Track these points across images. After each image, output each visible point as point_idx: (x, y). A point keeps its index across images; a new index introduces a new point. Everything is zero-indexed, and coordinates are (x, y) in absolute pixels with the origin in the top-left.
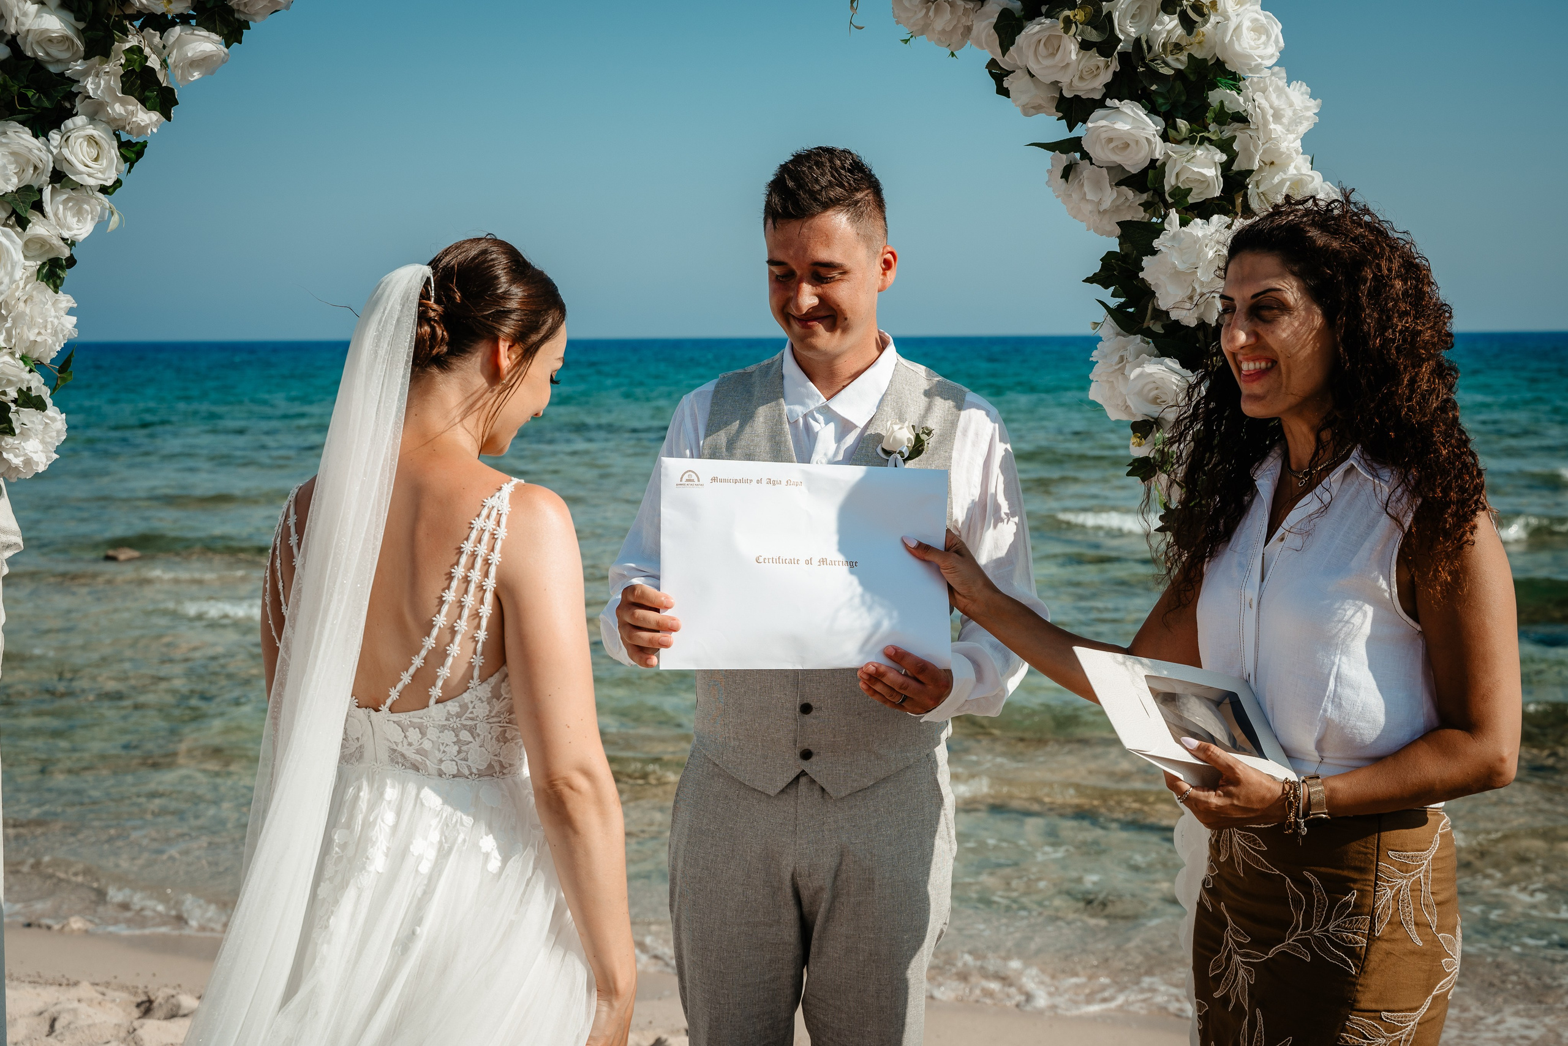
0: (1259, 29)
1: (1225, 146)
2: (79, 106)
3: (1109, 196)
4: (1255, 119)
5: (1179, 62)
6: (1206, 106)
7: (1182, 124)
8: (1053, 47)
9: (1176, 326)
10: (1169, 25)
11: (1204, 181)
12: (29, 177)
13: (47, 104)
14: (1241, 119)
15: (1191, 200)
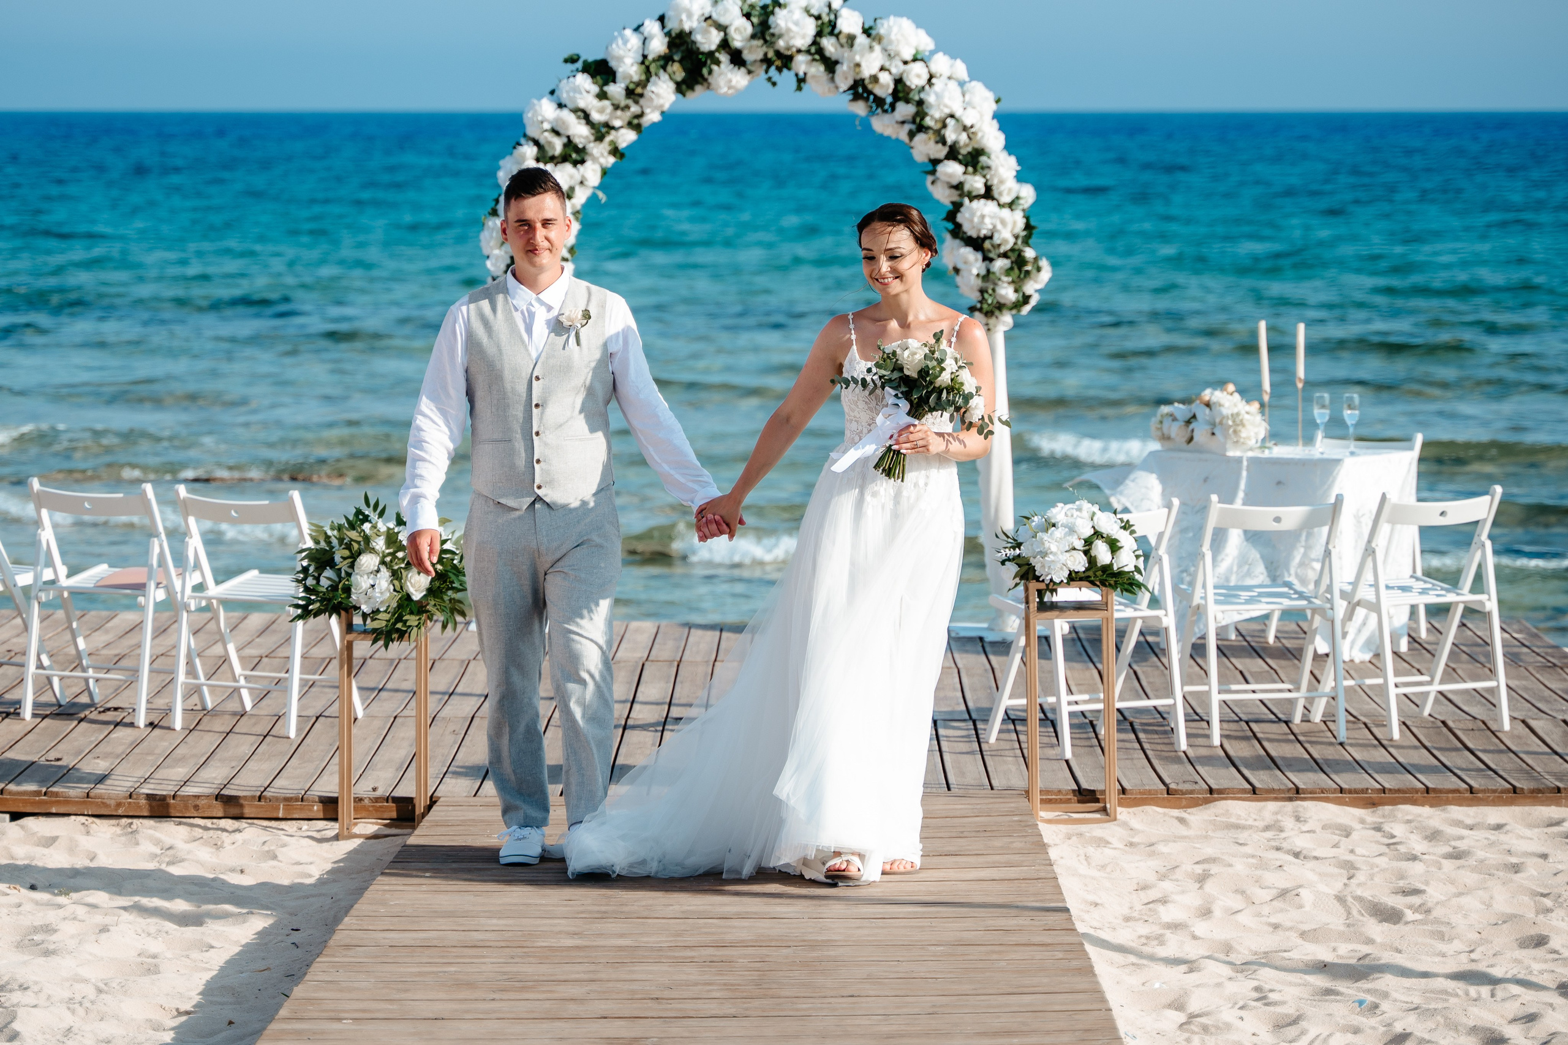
0: (996, 138)
1: (984, 176)
2: (586, 158)
3: (948, 192)
4: (993, 167)
5: (969, 149)
6: (978, 162)
7: (970, 169)
8: (926, 143)
9: (970, 238)
10: (963, 138)
11: (978, 189)
12: (572, 183)
13: (579, 158)
14: (989, 167)
15: (974, 194)
